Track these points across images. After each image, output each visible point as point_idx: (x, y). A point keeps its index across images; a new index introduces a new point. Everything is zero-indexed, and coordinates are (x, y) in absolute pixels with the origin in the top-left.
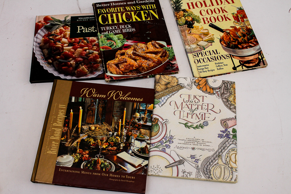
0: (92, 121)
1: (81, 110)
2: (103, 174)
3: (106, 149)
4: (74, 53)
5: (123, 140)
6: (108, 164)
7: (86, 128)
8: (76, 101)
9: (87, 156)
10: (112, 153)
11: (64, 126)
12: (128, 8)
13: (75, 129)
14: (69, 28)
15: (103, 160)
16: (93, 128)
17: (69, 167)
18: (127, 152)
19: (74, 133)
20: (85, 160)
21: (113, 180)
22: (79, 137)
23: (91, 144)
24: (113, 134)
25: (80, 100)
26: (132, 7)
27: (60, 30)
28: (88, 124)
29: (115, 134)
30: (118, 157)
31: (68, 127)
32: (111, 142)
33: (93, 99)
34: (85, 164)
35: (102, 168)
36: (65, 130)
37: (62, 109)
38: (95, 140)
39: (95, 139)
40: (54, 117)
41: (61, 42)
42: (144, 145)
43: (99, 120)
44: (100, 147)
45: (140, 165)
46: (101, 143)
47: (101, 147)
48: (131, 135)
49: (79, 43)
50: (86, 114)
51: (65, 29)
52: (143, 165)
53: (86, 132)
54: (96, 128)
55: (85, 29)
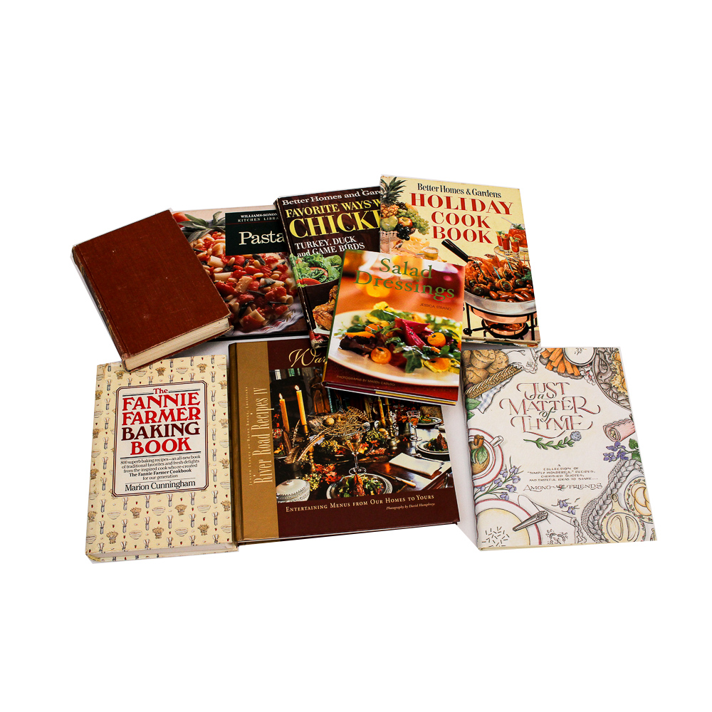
0: (325, 408)
1: (299, 393)
2: (373, 502)
3: (367, 454)
4: (235, 286)
5: (394, 433)
6: (377, 481)
7: (318, 424)
8: (285, 377)
9: (333, 474)
10: (380, 459)
11: (274, 427)
12: (346, 206)
13: (296, 429)
14: (224, 236)
15: (366, 476)
16: (331, 421)
17: (303, 500)
18: (407, 452)
19: (296, 437)
20: (331, 483)
21: (395, 508)
22: (307, 443)
23: (335, 451)
24: (372, 425)
25: (292, 373)
26: (353, 204)
27: (206, 240)
28: (319, 415)
29: (376, 425)
30: (391, 465)
31: (282, 427)
32: (372, 440)
33: (316, 368)
34: (333, 489)
35: (367, 491)
36: (277, 434)
37: (261, 396)
38: (340, 443)
39: (340, 441)
40: (249, 414)
41: (208, 264)
42: (434, 434)
43: (338, 404)
44: (353, 453)
45: (437, 472)
46: (354, 445)
47: (355, 453)
48: (407, 421)
49: (244, 264)
50: (310, 398)
51: (215, 239)
52: (443, 471)
53: (320, 430)
54: (335, 420)
55: (256, 237)
